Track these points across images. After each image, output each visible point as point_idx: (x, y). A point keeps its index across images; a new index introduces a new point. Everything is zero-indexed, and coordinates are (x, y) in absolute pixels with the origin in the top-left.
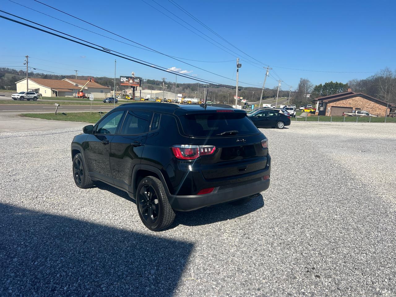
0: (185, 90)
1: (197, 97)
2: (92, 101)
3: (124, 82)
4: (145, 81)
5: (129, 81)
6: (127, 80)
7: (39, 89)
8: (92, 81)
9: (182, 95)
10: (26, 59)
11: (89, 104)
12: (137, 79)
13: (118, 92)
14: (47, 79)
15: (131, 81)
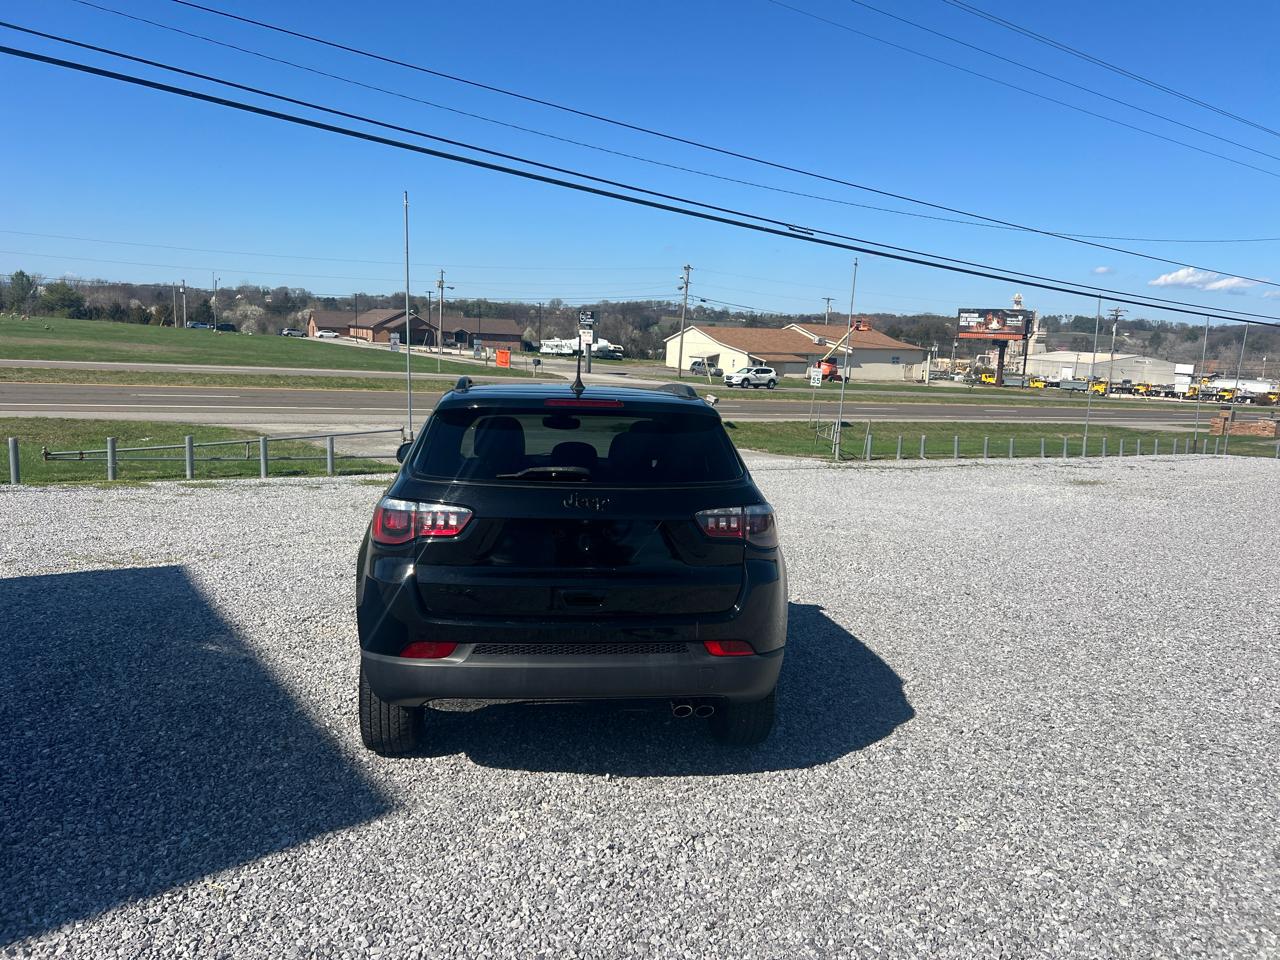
0: (1222, 348)
1: (1268, 376)
2: (817, 387)
3: (969, 327)
4: (1064, 321)
5: (986, 324)
6: (982, 320)
7: (718, 356)
8: (861, 328)
9: (1192, 366)
10: (683, 274)
11: (807, 396)
12: (1016, 316)
13: (962, 361)
14: (756, 327)
15: (994, 325)
